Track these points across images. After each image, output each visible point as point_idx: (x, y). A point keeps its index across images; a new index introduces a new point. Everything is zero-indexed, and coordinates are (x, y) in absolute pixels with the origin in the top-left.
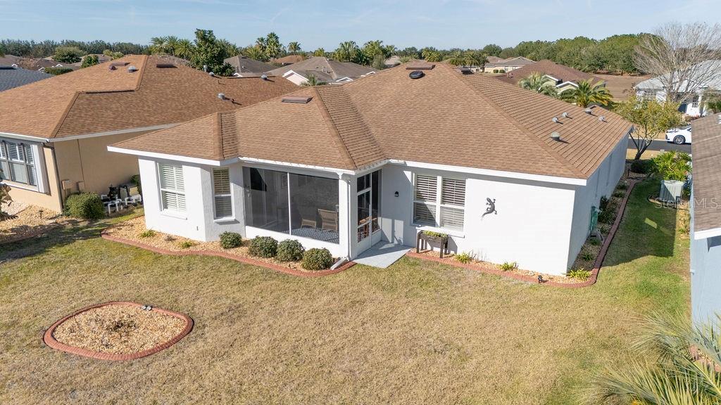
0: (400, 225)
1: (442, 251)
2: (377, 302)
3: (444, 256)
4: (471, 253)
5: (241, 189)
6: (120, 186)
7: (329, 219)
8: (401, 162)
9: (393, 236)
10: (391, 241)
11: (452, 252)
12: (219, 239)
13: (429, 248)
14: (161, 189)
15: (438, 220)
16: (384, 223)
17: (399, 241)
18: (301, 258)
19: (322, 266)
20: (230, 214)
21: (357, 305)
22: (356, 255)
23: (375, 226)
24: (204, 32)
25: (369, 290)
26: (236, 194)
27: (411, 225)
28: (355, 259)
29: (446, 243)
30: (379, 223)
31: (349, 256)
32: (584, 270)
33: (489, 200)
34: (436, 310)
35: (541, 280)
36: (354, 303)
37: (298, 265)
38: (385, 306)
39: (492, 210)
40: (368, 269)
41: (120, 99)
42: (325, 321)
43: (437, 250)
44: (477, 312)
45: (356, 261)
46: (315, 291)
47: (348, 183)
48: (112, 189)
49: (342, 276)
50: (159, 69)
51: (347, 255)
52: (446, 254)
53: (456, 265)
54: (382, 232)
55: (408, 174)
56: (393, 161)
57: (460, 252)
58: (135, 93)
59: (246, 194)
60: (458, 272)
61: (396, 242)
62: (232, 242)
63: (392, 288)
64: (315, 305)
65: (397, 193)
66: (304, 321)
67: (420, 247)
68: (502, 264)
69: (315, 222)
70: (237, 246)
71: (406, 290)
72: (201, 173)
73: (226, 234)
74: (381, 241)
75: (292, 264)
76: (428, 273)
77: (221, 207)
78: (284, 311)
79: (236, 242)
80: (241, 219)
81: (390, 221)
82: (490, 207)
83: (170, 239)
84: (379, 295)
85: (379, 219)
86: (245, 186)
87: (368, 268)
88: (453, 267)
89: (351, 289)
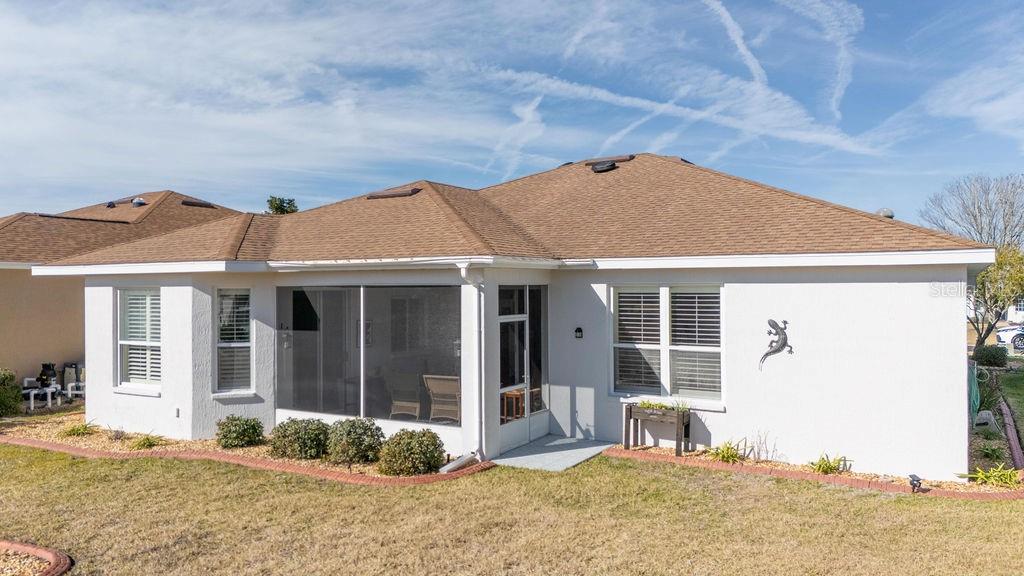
0: (586, 396)
1: (678, 446)
2: (542, 526)
3: (683, 454)
4: (742, 446)
5: (271, 332)
6: (66, 365)
7: (444, 396)
8: (588, 261)
9: (574, 423)
10: (568, 435)
11: (700, 447)
12: (216, 429)
13: (649, 441)
14: (120, 342)
15: (665, 380)
16: (556, 397)
17: (586, 433)
18: (376, 459)
19: (421, 468)
20: (247, 385)
21: (495, 530)
22: (495, 451)
23: (537, 403)
24: (282, 201)
25: (522, 505)
26: (262, 340)
27: (610, 395)
28: (496, 458)
29: (687, 427)
30: (545, 398)
31: (480, 450)
32: (1004, 468)
33: (773, 324)
34: (691, 538)
35: (915, 484)
36: (487, 527)
37: (371, 470)
38: (563, 532)
39: (781, 344)
40: (521, 473)
41: (98, 229)
42: (409, 561)
43: (668, 445)
44: (794, 543)
45: (497, 462)
46: (397, 508)
47: (480, 290)
48: (47, 368)
49: (465, 483)
50: (185, 207)
51: (475, 448)
52: (686, 450)
53: (715, 467)
54: (551, 415)
55: (600, 289)
56: (569, 262)
57: (718, 442)
58: (132, 226)
59: (280, 343)
60: (720, 479)
61: (579, 435)
62: (242, 434)
63: (579, 503)
64: (393, 531)
65: (579, 330)
66: (355, 562)
67: (631, 443)
68: (816, 460)
69: (418, 405)
70: (251, 443)
71: (610, 507)
72: (194, 297)
73: (232, 419)
74: (549, 434)
75: (357, 468)
76: (656, 480)
77: (229, 370)
78: (312, 544)
79: (249, 435)
80: (268, 394)
81: (566, 390)
82: (776, 338)
83: (119, 436)
84: (549, 513)
85: (545, 388)
86: (280, 327)
87: (522, 471)
88: (708, 471)
89: (481, 504)
